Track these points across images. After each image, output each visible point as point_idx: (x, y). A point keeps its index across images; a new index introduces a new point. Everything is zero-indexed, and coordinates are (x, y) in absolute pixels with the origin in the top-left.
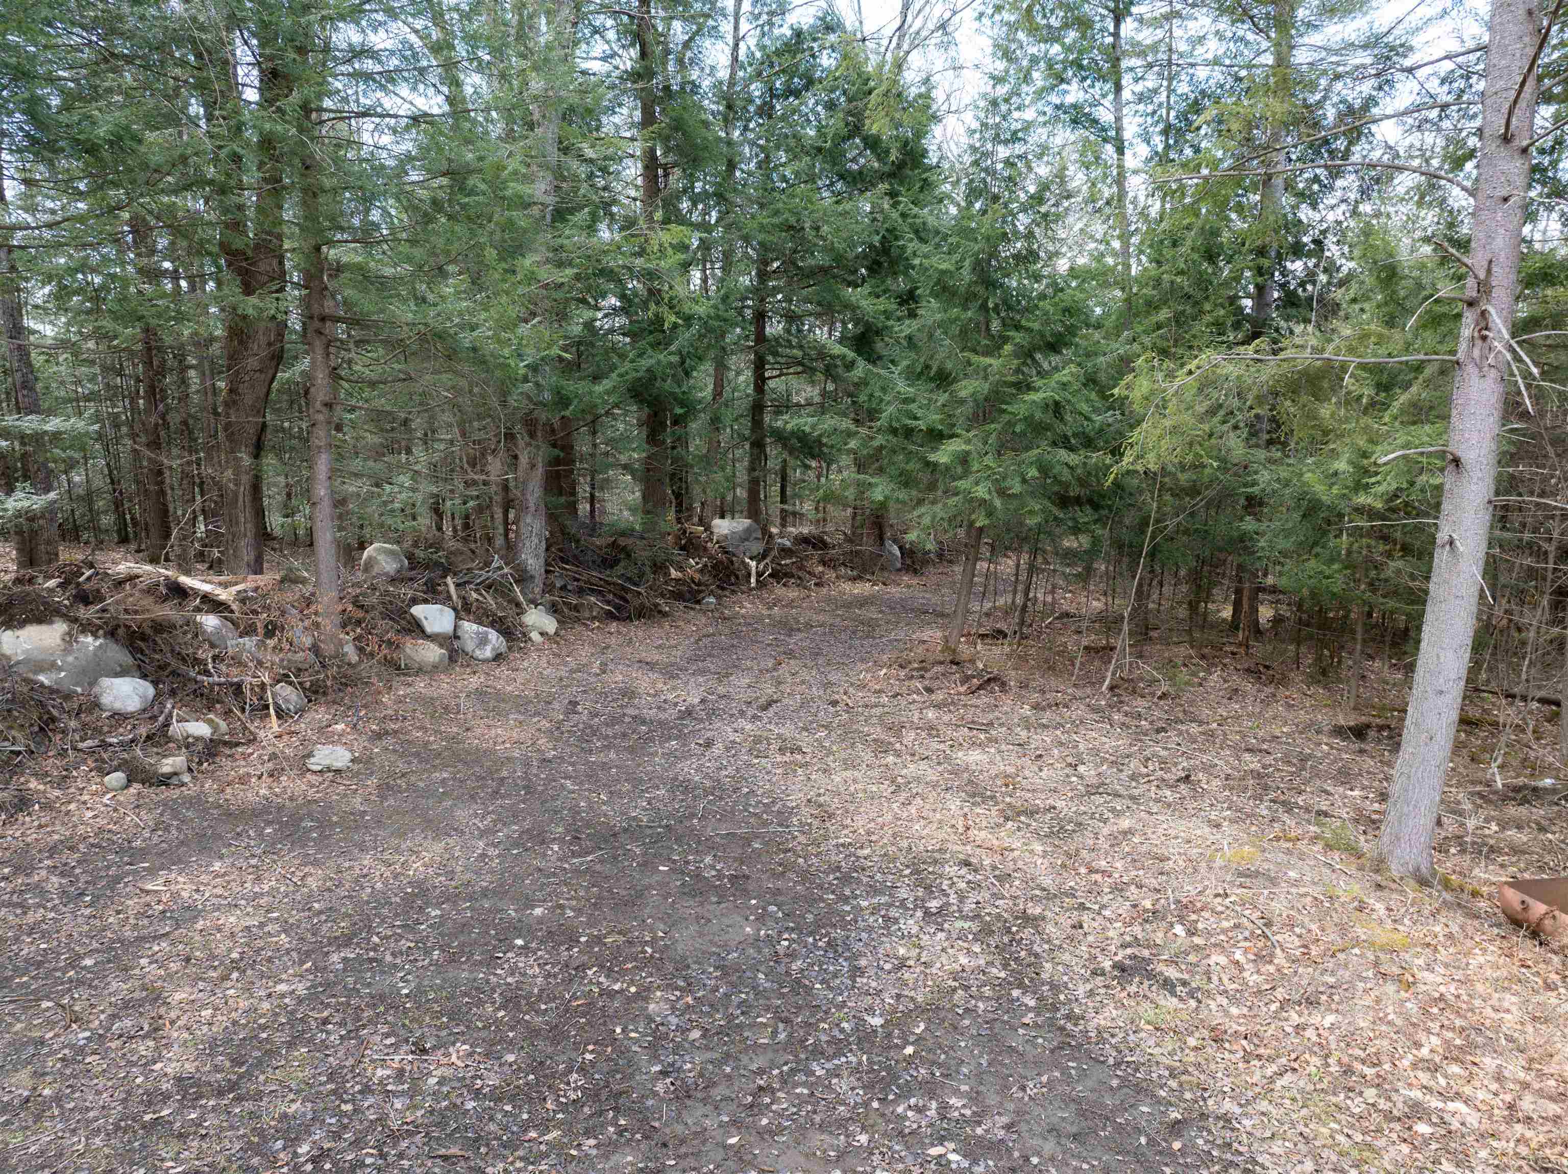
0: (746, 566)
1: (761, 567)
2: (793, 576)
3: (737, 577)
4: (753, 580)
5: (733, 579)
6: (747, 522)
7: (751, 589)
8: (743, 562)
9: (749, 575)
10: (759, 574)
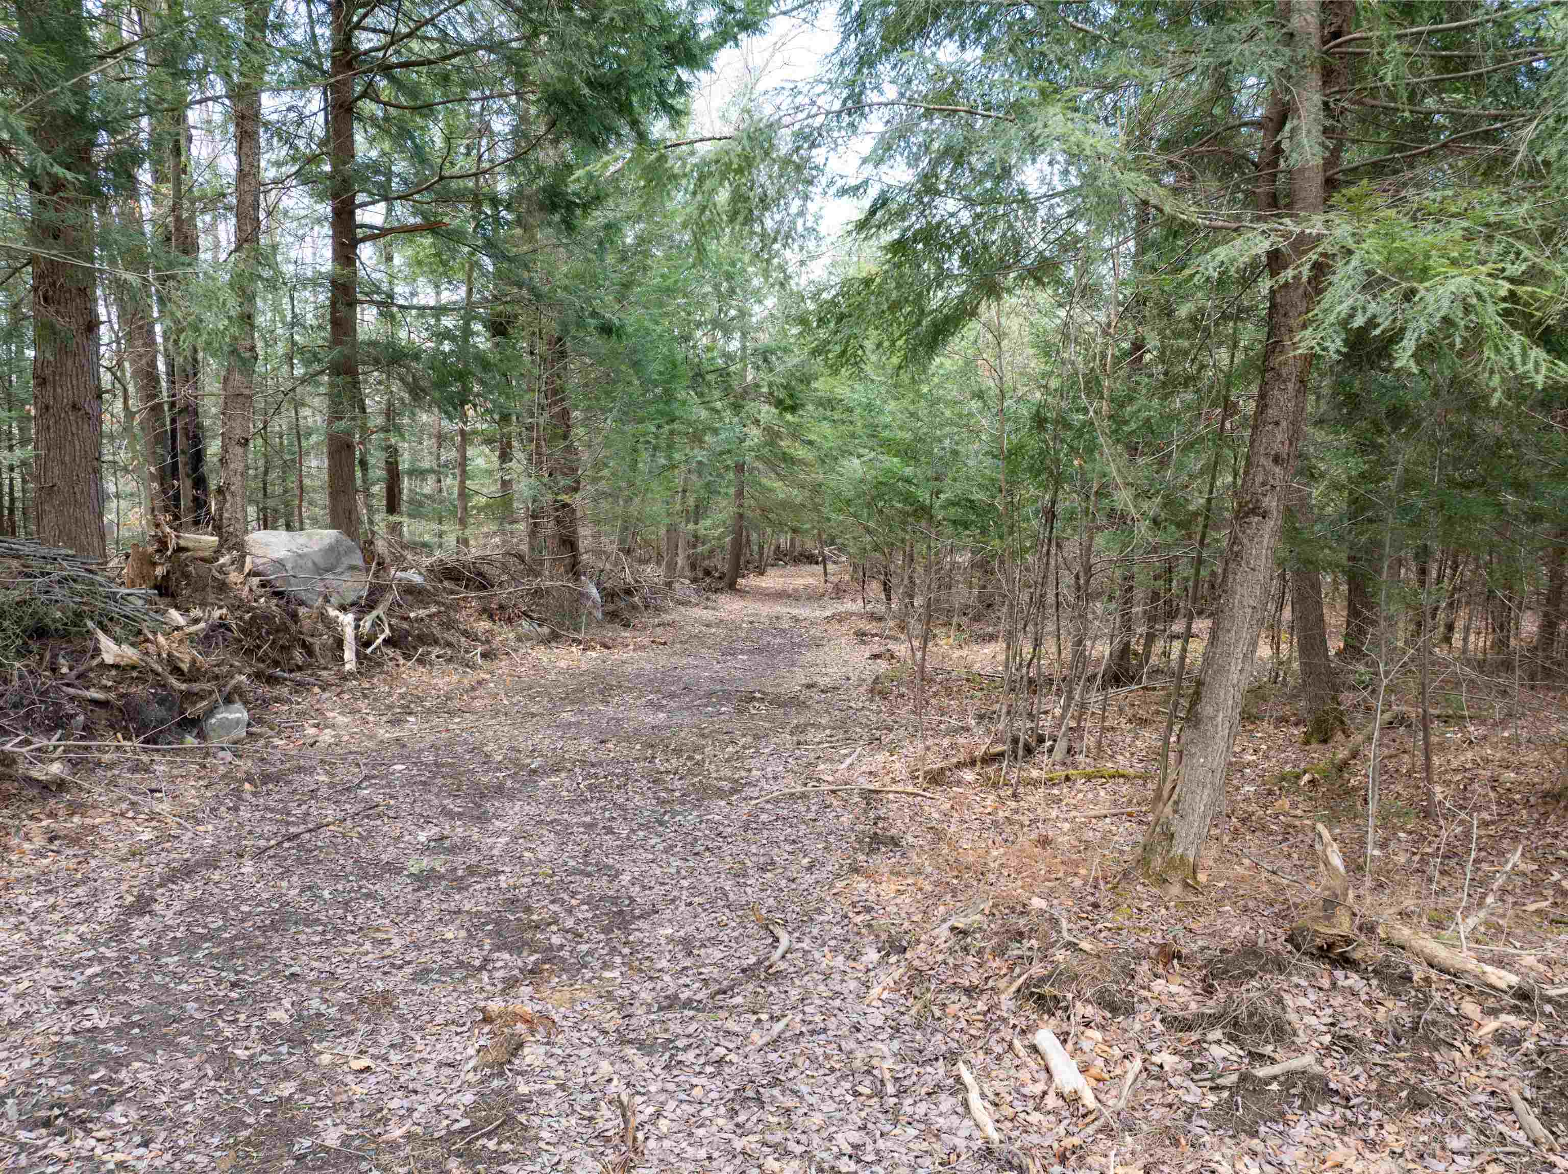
0: (330, 624)
1: (367, 624)
2: (436, 642)
3: (308, 650)
4: (349, 654)
5: (298, 656)
6: (329, 536)
7: (345, 678)
8: (323, 617)
9: (339, 643)
10: (364, 642)
